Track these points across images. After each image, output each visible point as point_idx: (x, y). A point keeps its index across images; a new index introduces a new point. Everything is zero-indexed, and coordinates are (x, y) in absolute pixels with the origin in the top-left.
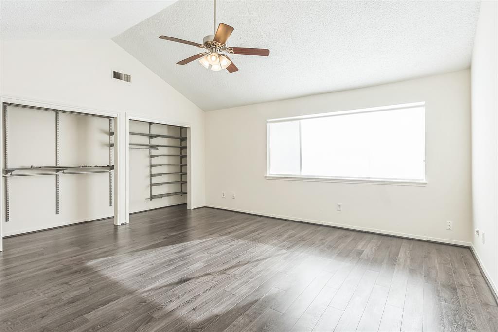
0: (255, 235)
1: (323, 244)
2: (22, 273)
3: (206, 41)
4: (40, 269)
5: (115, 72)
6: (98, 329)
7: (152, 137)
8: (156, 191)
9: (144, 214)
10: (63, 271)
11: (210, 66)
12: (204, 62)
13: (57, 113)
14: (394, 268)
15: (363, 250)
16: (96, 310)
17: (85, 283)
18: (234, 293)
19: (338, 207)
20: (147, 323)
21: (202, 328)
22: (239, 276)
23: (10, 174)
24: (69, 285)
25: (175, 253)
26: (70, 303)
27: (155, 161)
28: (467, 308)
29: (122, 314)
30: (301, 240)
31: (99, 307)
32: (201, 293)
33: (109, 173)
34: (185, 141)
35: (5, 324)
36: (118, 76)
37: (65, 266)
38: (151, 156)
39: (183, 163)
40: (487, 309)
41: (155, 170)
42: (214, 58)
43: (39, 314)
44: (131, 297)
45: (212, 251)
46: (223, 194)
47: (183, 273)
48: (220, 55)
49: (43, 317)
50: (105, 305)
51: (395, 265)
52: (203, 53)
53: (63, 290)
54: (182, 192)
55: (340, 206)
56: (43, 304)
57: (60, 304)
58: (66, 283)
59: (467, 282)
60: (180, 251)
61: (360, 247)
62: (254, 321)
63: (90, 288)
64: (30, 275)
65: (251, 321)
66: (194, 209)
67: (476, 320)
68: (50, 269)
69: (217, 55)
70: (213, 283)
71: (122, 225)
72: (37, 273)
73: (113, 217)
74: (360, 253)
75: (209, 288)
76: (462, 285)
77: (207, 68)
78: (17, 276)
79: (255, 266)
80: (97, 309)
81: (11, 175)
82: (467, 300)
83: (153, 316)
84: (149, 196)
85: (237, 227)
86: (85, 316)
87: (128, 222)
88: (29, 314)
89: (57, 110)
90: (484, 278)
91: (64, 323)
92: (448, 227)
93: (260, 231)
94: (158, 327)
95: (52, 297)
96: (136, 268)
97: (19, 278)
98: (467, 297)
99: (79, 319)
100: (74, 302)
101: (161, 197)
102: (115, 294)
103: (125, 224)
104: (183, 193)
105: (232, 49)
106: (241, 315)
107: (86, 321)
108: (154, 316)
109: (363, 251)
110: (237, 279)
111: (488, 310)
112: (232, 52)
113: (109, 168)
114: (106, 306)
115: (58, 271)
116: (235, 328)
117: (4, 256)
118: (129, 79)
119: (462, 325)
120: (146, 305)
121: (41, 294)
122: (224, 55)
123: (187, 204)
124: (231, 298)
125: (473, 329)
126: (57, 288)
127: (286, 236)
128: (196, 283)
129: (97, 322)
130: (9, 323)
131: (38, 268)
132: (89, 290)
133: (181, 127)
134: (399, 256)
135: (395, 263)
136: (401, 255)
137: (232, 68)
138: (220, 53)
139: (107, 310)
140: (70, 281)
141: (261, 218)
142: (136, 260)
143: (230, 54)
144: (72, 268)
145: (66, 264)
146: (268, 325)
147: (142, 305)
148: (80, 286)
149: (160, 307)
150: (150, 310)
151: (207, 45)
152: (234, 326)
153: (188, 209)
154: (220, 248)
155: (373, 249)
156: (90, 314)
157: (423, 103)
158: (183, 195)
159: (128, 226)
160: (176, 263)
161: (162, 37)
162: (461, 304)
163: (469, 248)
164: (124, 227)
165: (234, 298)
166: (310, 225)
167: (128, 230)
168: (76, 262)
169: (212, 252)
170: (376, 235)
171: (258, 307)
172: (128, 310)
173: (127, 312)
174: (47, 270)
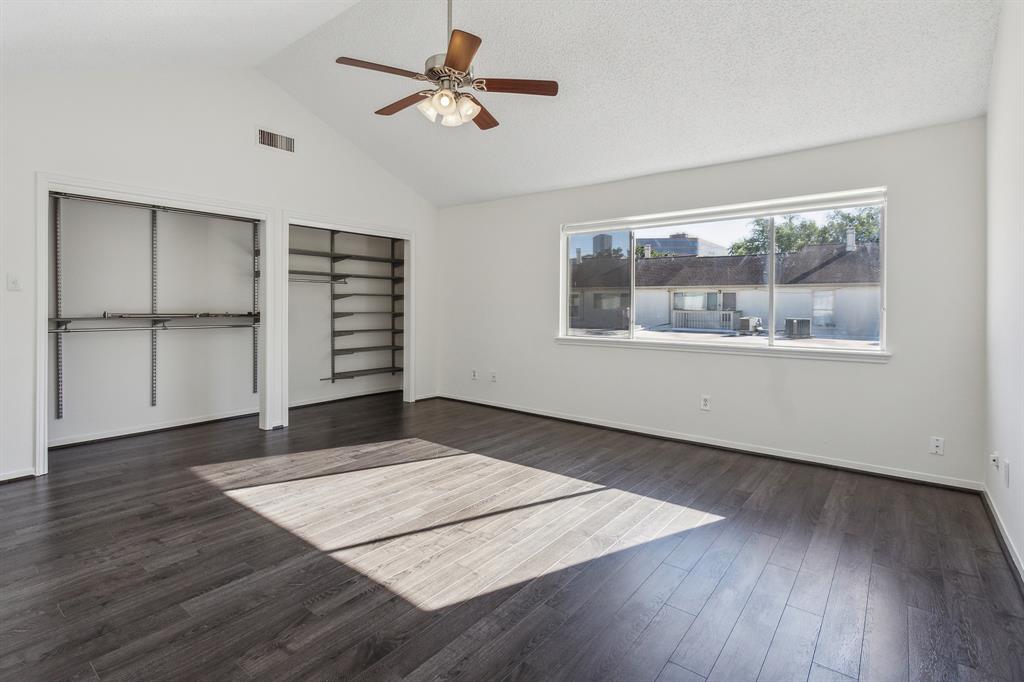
0: (531, 457)
1: (668, 477)
2: (77, 516)
3: (430, 66)
4: (112, 511)
5: (262, 133)
6: (204, 632)
7: (335, 258)
8: (345, 364)
9: (321, 408)
10: (152, 517)
11: (440, 117)
12: (428, 109)
13: (154, 214)
14: (812, 532)
15: (749, 491)
16: (205, 594)
17: (191, 540)
18: (476, 571)
19: (703, 403)
20: (298, 624)
21: (404, 638)
22: (489, 536)
23: (64, 327)
24: (161, 543)
25: (368, 487)
26: (158, 578)
27: (341, 306)
28: (961, 622)
29: (254, 604)
30: (622, 469)
31: (211, 589)
32: (410, 568)
33: (251, 329)
34: (400, 268)
35: (34, 615)
36: (268, 138)
37: (157, 505)
38: (335, 297)
39: (397, 311)
40: (1007, 624)
41: (341, 324)
42: (445, 101)
43: (99, 598)
44: (275, 571)
45: (444, 485)
46: (474, 372)
47: (379, 527)
48: (458, 95)
49: (104, 604)
50: (223, 584)
51: (815, 525)
52: (425, 92)
53: (148, 552)
54: (393, 366)
55: (706, 400)
56: (110, 579)
57: (139, 580)
58: (156, 540)
59: (966, 566)
60: (380, 484)
61: (743, 486)
62: (510, 628)
63: (198, 551)
64: (90, 521)
65: (503, 629)
66: (417, 401)
67: (980, 648)
68: (131, 511)
69: (453, 96)
70: (437, 550)
71: (276, 429)
72: (105, 517)
73: (257, 415)
74: (742, 498)
75: (427, 558)
76: (956, 573)
77: (434, 120)
78: (69, 523)
79: (524, 518)
80: (207, 591)
81: (66, 331)
82: (963, 603)
83: (310, 610)
84: (330, 376)
85: (497, 439)
86: (181, 605)
87: (286, 424)
88: (80, 598)
89: (154, 206)
90: (1006, 559)
91: (143, 618)
92: (934, 450)
93: (543, 448)
94: (319, 634)
95: (127, 565)
96: (291, 514)
97: (69, 527)
98: (964, 597)
99: (170, 611)
100: (164, 578)
101: (352, 377)
102: (244, 564)
103: (281, 428)
104: (396, 370)
105: (482, 82)
106: (485, 615)
107: (183, 615)
108: (314, 611)
109: (751, 494)
110: (484, 542)
111: (1008, 628)
112: (482, 89)
113: (252, 319)
114: (225, 587)
115: (143, 516)
116: (470, 642)
117: (50, 483)
118: (290, 145)
119: (947, 656)
120: (301, 587)
121: (107, 558)
122: (467, 95)
123: (402, 391)
124: (469, 581)
125: (971, 667)
126: (138, 547)
127: (592, 459)
128: (403, 547)
129: (203, 618)
130: (42, 613)
131: (107, 509)
132: (196, 554)
133: (394, 241)
134: (826, 507)
135: (814, 521)
136: (831, 504)
137: (485, 120)
138: (460, 90)
139: (226, 595)
140: (162, 537)
141: (547, 422)
142: (292, 499)
143: (480, 93)
144: (169, 512)
145: (159, 503)
146: (538, 638)
147: (292, 589)
148: (180, 545)
149: (326, 593)
150: (307, 598)
151: (433, 74)
152: (469, 637)
153: (405, 400)
154: (458, 481)
155: (771, 491)
156: (192, 602)
157: (883, 189)
158: (397, 373)
159: (286, 433)
160: (368, 507)
161: (342, 60)
162: (950, 611)
163: (978, 495)
164: (278, 433)
165: (476, 581)
166: (645, 439)
167: (286, 439)
168: (177, 500)
169: (441, 486)
170: (780, 462)
171: (521, 601)
172: (264, 596)
173: (263, 600)
174: (123, 512)
